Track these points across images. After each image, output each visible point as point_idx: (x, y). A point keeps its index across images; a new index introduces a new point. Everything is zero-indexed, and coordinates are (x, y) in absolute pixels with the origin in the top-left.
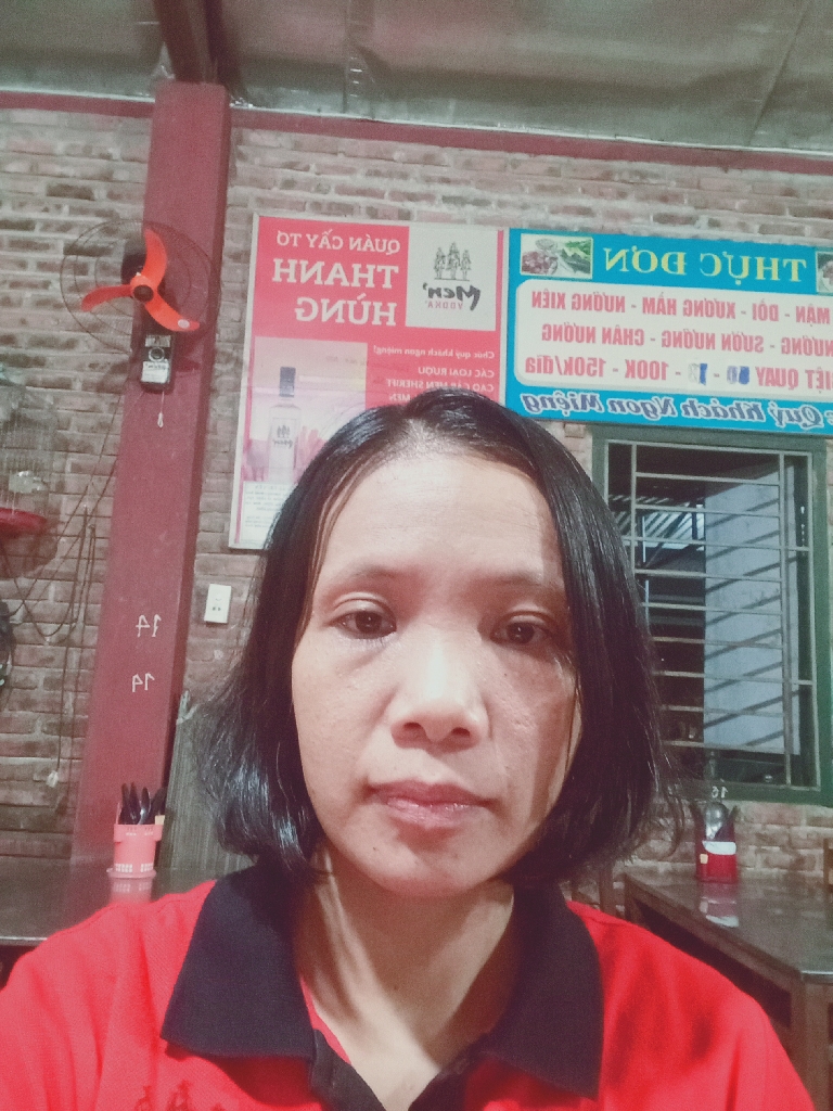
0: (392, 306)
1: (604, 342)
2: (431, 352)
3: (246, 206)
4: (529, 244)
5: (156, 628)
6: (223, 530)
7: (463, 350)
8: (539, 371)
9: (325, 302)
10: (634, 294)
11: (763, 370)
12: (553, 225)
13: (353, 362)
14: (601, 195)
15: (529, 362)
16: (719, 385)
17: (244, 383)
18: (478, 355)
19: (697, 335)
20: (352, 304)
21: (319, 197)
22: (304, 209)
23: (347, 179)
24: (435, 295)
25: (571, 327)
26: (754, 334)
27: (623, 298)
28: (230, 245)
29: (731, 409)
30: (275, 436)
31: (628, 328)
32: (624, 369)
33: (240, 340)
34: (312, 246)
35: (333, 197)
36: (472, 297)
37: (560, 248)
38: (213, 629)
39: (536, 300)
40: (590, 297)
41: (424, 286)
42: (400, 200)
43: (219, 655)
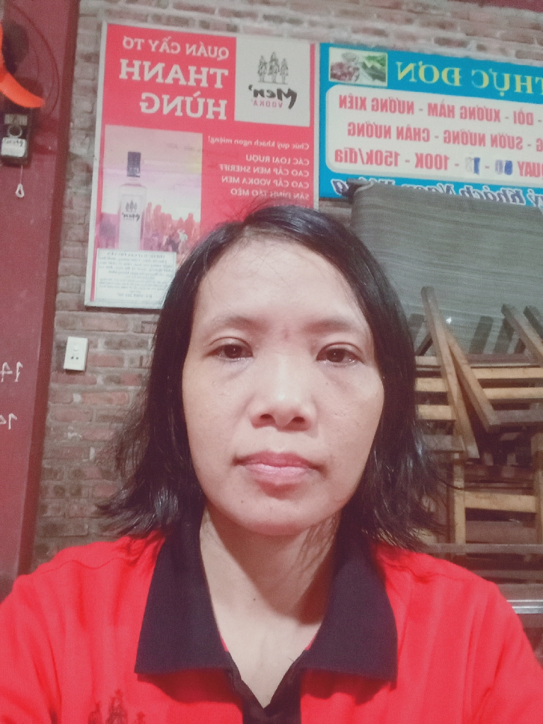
0: (223, 103)
1: (398, 138)
2: (257, 143)
3: (95, 15)
4: (336, 56)
5: (18, 374)
6: (79, 291)
7: (283, 141)
8: (346, 161)
9: (166, 97)
10: (421, 100)
11: (523, 163)
12: (355, 42)
13: (191, 149)
14: (392, 20)
15: (337, 153)
16: (489, 175)
17: (96, 165)
18: (295, 146)
19: (471, 134)
20: (189, 100)
21: (159, 11)
22: (146, 21)
24: (259, 95)
25: (372, 126)
26: (516, 135)
27: (412, 103)
28: (82, 47)
29: (499, 195)
30: (124, 210)
31: (417, 127)
32: (414, 160)
33: (90, 131)
34: (153, 49)
35: (171, 11)
36: (290, 98)
37: (361, 60)
38: (71, 376)
39: (343, 102)
40: (386, 101)
41: (250, 87)
42: (228, 16)
43: (77, 398)
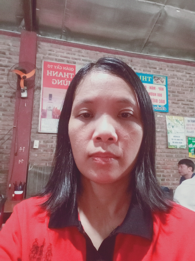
3: (40, 58)
5: (24, 150)
6: (37, 129)
9: (58, 80)
17: (41, 97)
20: (64, 81)
21: (56, 57)
22: (53, 60)
23: (62, 54)
28: (37, 66)
30: (48, 108)
33: (40, 88)
34: (55, 68)
35: (60, 58)
38: (35, 150)
42: (73, 59)
43: (36, 155)
